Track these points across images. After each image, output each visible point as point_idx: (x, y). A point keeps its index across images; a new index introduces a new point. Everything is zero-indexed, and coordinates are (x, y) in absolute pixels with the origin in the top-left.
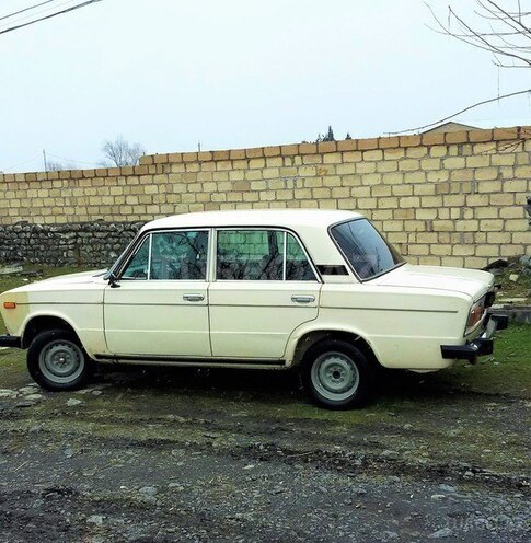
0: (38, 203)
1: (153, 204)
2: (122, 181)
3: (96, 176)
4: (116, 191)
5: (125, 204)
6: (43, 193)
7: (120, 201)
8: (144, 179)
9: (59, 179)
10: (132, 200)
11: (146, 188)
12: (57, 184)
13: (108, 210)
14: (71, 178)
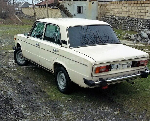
0: (121, 10)
1: (147, 13)
2: (140, 5)
3: (135, 3)
4: (139, 8)
5: (141, 12)
6: (123, 8)
7: (139, 11)
8: (146, 5)
9: (127, 4)
10: (142, 11)
11: (146, 8)
12: (126, 5)
13: (136, 14)
14: (129, 4)
